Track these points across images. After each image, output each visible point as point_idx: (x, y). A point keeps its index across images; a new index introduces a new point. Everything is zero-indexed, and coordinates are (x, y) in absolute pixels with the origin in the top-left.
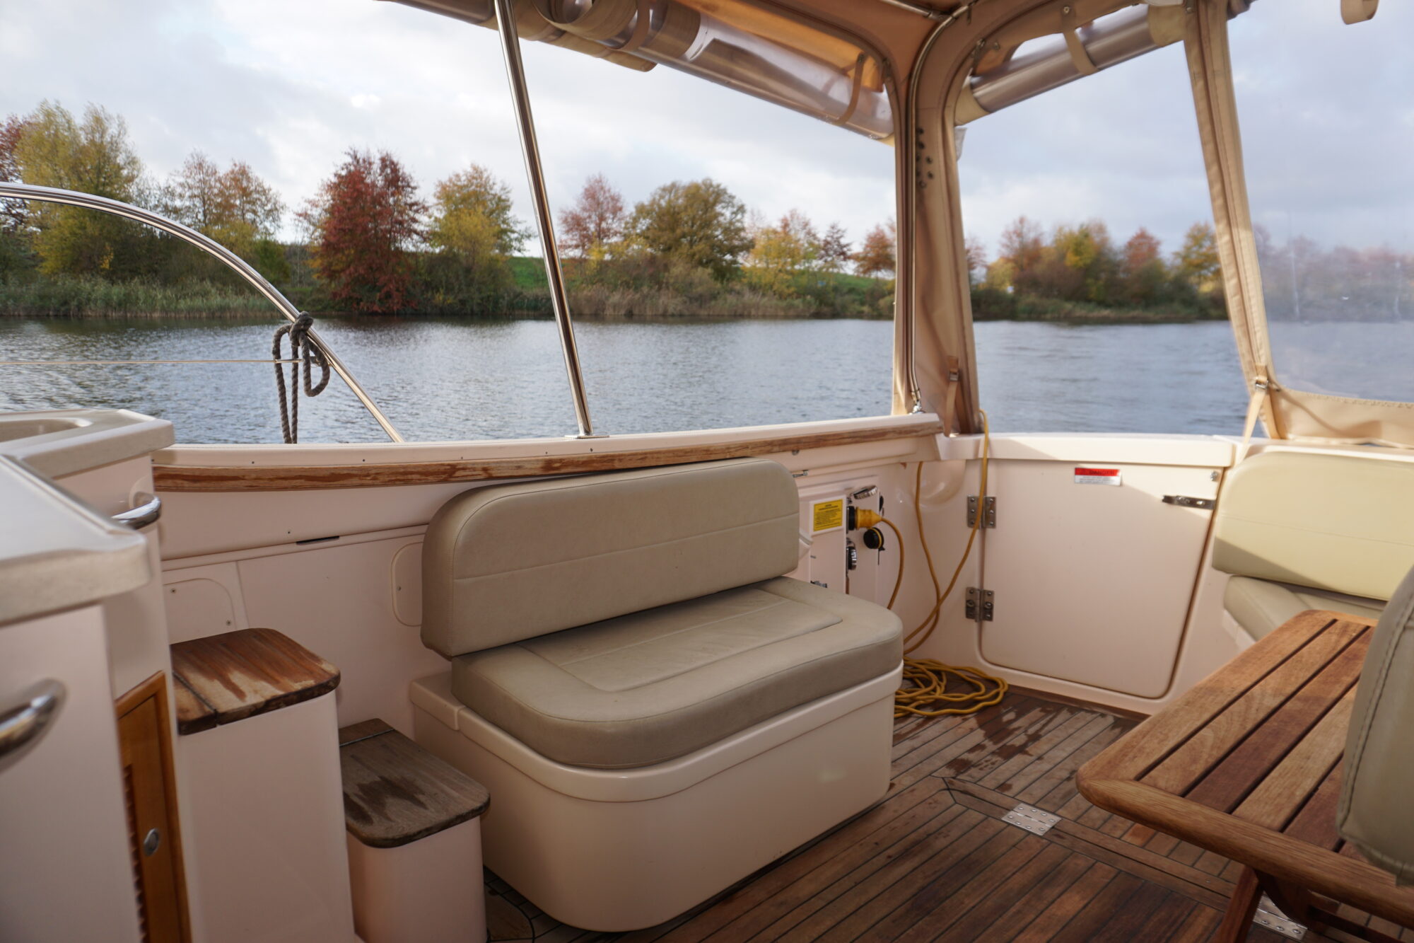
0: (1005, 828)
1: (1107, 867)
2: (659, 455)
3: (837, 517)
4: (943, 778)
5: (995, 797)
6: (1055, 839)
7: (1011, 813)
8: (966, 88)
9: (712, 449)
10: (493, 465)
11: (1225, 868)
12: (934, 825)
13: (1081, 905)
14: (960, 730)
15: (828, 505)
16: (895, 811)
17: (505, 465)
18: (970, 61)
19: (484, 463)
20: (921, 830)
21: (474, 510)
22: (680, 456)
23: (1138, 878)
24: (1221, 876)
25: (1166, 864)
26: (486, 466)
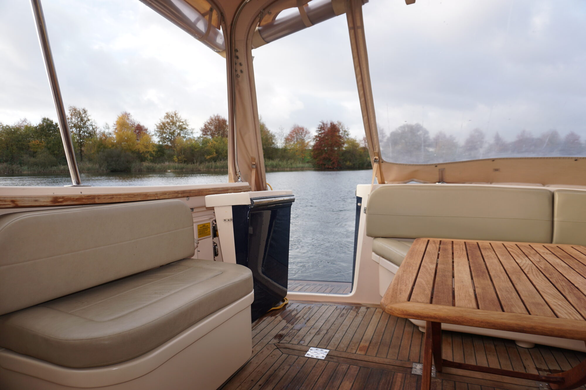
0: (308, 360)
1: (355, 366)
2: (121, 197)
3: (208, 231)
4: (274, 344)
5: (298, 347)
6: (330, 360)
7: (308, 353)
8: (257, 31)
9: (149, 194)
10: (18, 199)
11: (398, 356)
12: (276, 365)
13: (351, 386)
14: (275, 322)
15: (204, 225)
16: (257, 363)
17: (26, 199)
18: (258, 19)
19: (12, 197)
20: (271, 369)
21: (7, 223)
22: (132, 197)
23: (368, 368)
24: (398, 359)
25: (376, 359)
26: (13, 199)
